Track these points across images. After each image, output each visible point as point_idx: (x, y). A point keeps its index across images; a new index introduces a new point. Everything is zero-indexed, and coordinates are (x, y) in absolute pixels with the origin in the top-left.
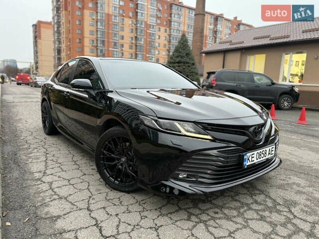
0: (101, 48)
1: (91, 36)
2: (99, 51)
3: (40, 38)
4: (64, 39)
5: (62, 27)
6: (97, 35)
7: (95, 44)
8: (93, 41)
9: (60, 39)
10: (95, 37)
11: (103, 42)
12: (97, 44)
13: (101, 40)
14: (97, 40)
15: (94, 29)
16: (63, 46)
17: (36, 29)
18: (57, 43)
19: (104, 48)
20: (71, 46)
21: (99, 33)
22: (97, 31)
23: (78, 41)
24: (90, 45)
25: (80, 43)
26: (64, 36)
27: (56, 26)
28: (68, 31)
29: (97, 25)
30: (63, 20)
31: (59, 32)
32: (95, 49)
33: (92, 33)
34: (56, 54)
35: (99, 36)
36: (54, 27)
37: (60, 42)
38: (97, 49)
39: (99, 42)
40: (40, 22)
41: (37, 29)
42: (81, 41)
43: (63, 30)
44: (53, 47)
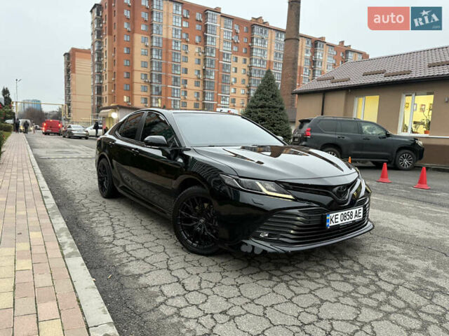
0: (157, 85)
1: (143, 69)
2: (154, 90)
3: (74, 72)
4: (107, 73)
5: (105, 57)
6: (152, 67)
7: (148, 79)
8: (146, 75)
9: (101, 73)
10: (149, 70)
11: (159, 77)
12: (151, 78)
13: (156, 75)
14: (151, 74)
15: (147, 59)
16: (106, 82)
17: (68, 59)
18: (97, 78)
19: (160, 86)
20: (116, 83)
21: (154, 65)
22: (151, 62)
23: (125, 75)
24: (142, 81)
25: (128, 78)
26: (107, 69)
27: (96, 55)
28: (113, 62)
29: (151, 54)
30: (106, 48)
31: (100, 64)
32: (148, 86)
33: (144, 65)
34: (96, 93)
35: (154, 69)
36: (93, 57)
37: (101, 78)
38: (151, 86)
39: (154, 77)
40: (74, 50)
41: (71, 59)
42: (130, 75)
43: (105, 60)
44: (92, 84)
